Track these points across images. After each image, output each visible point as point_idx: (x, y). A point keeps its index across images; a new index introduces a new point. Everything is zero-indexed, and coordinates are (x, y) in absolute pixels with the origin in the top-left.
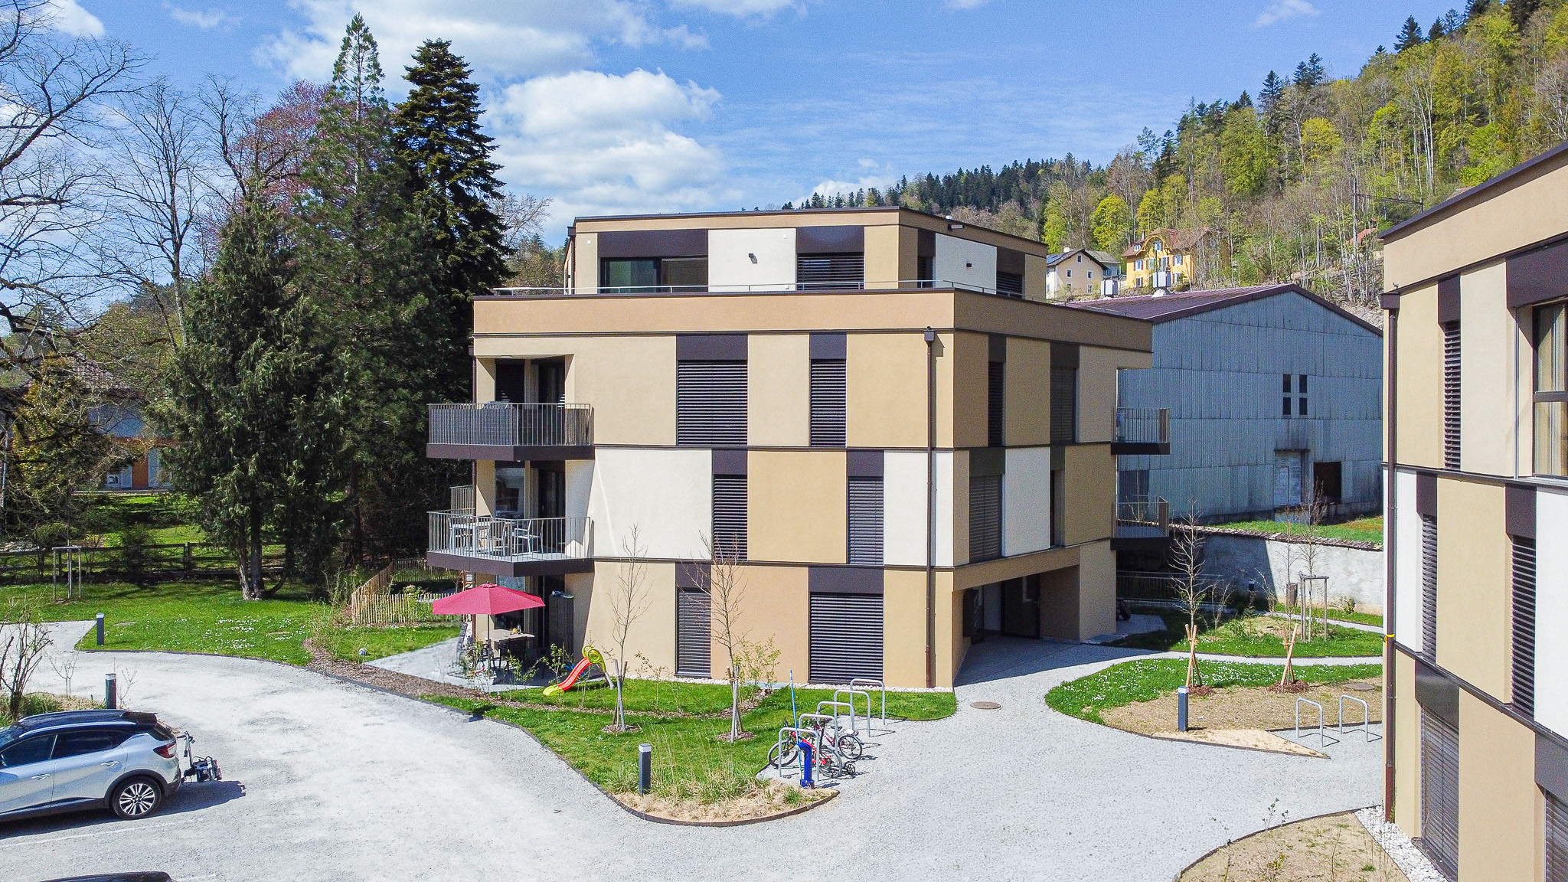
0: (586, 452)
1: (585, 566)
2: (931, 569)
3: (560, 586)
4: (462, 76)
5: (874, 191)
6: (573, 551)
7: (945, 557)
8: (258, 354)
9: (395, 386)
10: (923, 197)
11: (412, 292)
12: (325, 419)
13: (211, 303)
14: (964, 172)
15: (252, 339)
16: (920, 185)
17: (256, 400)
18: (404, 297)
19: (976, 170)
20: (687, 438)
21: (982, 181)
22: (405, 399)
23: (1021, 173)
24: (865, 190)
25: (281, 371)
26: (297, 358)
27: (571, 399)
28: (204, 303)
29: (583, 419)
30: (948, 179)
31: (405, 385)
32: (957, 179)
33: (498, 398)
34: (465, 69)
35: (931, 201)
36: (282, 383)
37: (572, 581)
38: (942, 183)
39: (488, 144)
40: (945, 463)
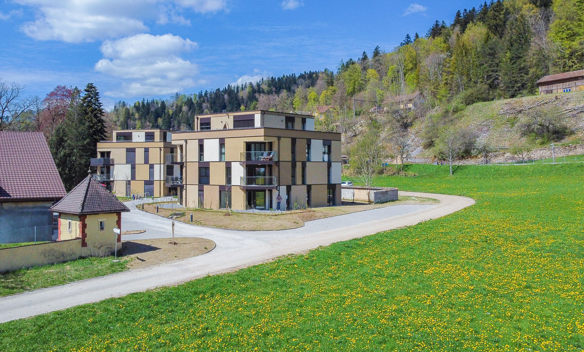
0: (113, 165)
1: (113, 181)
2: (160, 180)
3: (110, 184)
4: (96, 90)
5: (251, 83)
6: (111, 179)
7: (162, 179)
8: (61, 151)
9: (83, 156)
10: (269, 85)
11: (86, 138)
12: (72, 161)
13: (53, 142)
14: (285, 76)
15: (60, 148)
16: (268, 81)
17: (61, 158)
18: (84, 139)
19: (290, 75)
20: (127, 163)
21: (292, 79)
22: (85, 158)
23: (306, 76)
24: (248, 83)
25: (65, 153)
26: (67, 151)
27: (111, 157)
28: (52, 142)
29: (113, 160)
30: (279, 79)
31: (85, 156)
32: (282, 78)
33: (101, 157)
34: (96, 89)
35: (272, 87)
36: (65, 156)
37: (111, 183)
38: (277, 80)
39: (101, 104)
40: (162, 165)
